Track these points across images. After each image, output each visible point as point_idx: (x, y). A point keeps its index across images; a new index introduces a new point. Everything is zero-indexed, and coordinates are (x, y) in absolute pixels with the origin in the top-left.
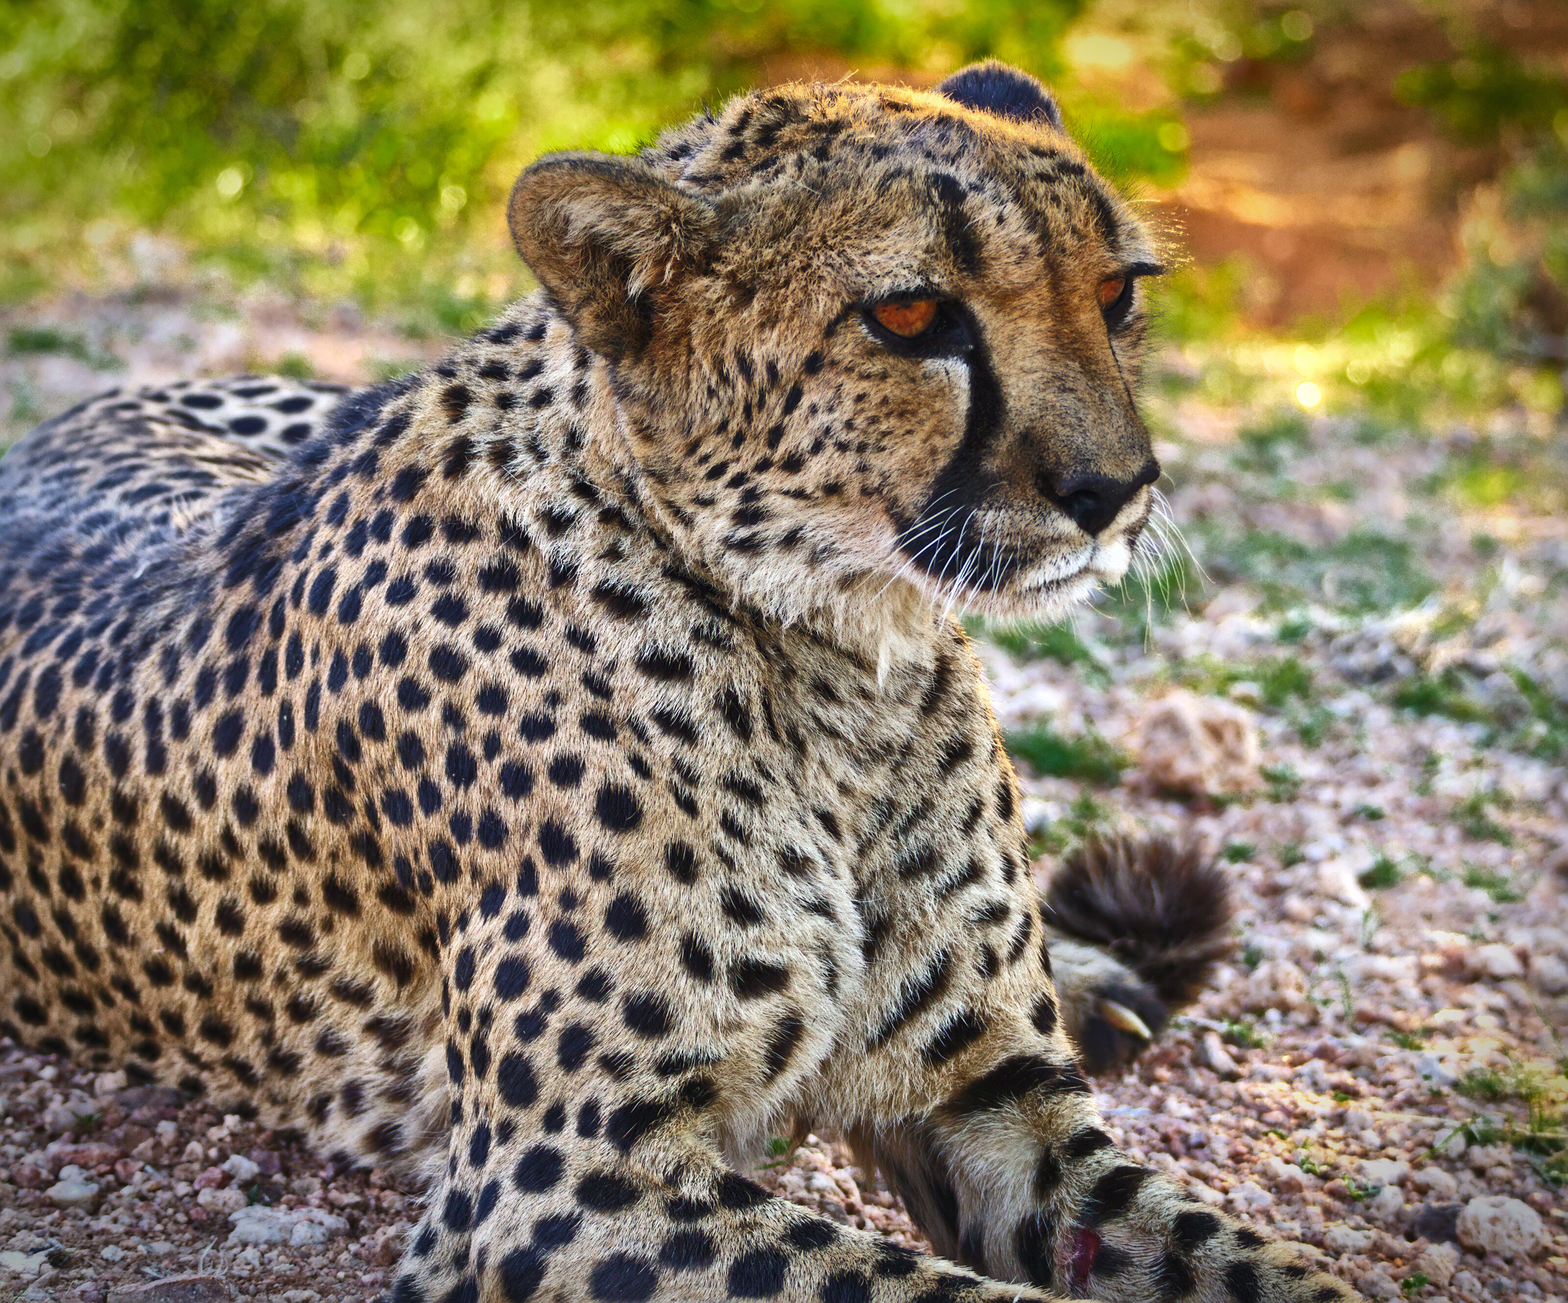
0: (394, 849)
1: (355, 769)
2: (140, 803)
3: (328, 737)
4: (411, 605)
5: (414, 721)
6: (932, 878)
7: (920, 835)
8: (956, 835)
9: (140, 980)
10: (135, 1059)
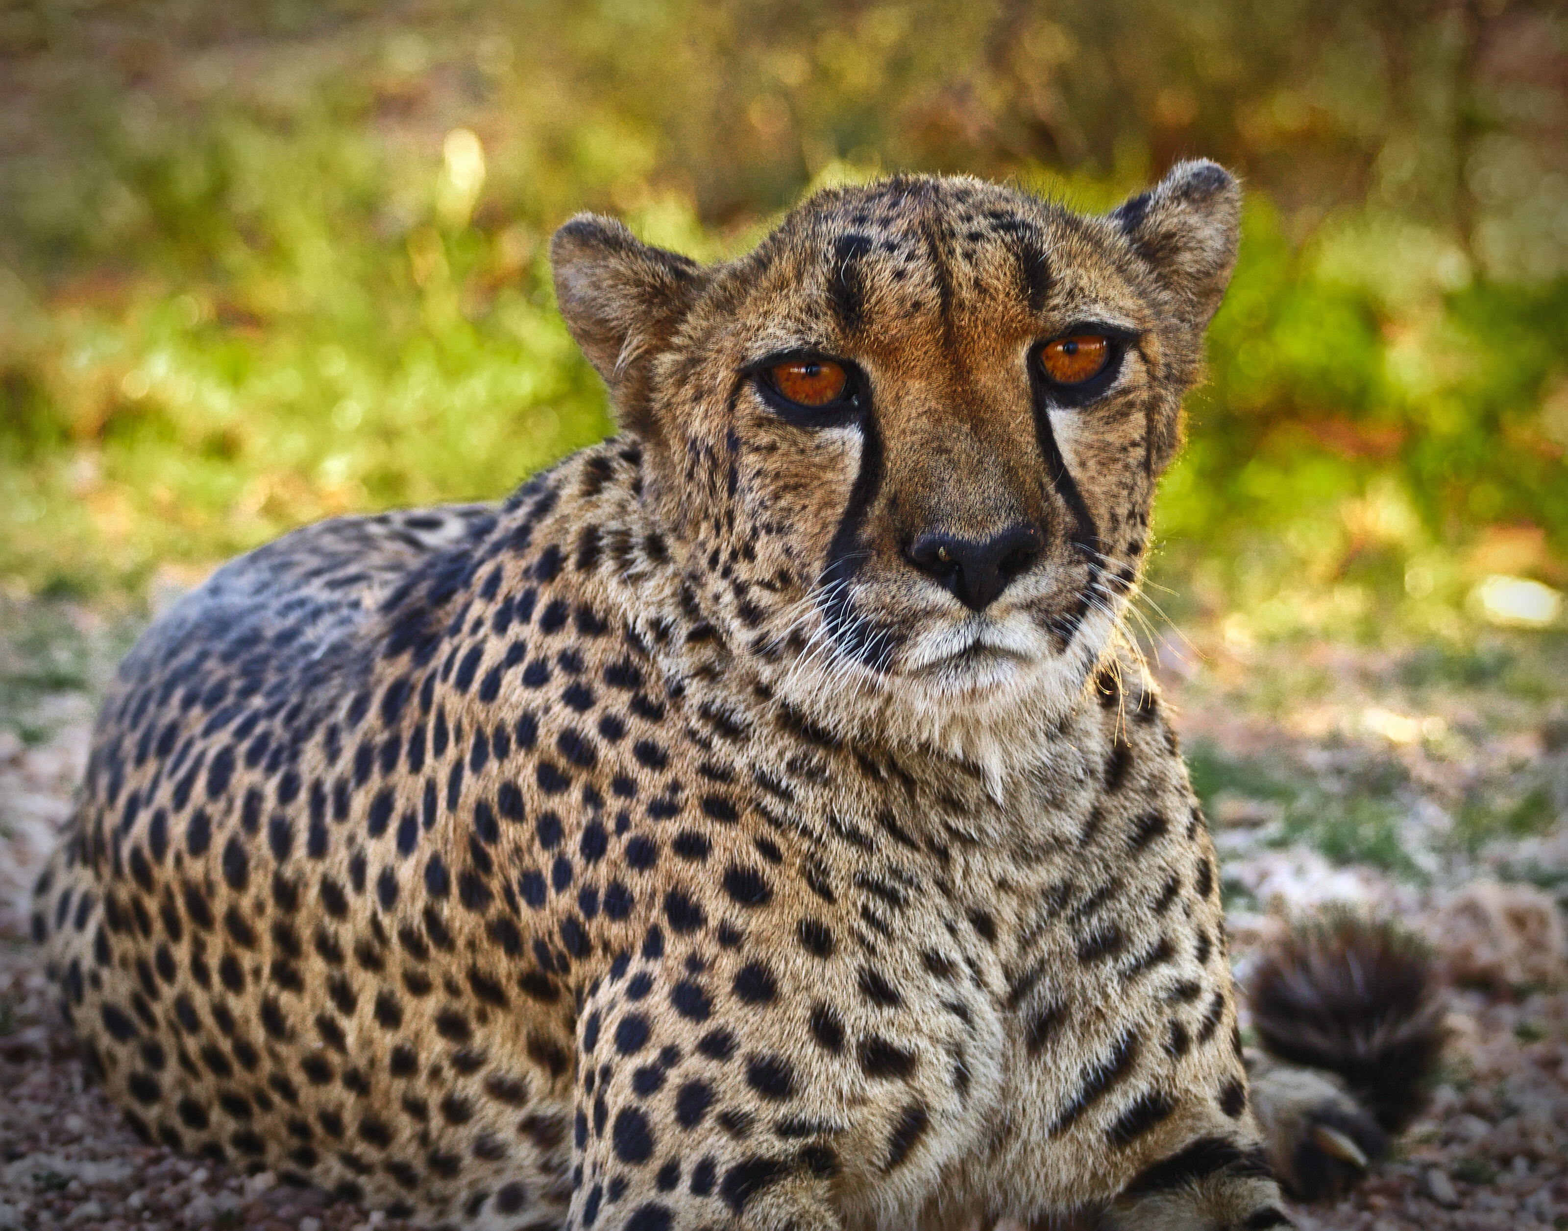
0: (533, 933)
1: (491, 851)
2: (301, 889)
3: (466, 816)
4: (544, 689)
5: (555, 803)
6: (1116, 960)
7: (1105, 916)
8: (1148, 916)
9: (298, 1078)
10: (291, 1166)
